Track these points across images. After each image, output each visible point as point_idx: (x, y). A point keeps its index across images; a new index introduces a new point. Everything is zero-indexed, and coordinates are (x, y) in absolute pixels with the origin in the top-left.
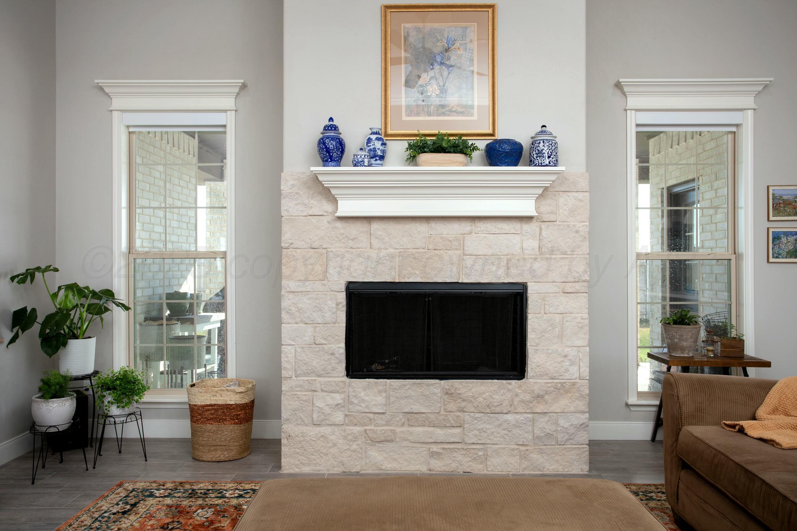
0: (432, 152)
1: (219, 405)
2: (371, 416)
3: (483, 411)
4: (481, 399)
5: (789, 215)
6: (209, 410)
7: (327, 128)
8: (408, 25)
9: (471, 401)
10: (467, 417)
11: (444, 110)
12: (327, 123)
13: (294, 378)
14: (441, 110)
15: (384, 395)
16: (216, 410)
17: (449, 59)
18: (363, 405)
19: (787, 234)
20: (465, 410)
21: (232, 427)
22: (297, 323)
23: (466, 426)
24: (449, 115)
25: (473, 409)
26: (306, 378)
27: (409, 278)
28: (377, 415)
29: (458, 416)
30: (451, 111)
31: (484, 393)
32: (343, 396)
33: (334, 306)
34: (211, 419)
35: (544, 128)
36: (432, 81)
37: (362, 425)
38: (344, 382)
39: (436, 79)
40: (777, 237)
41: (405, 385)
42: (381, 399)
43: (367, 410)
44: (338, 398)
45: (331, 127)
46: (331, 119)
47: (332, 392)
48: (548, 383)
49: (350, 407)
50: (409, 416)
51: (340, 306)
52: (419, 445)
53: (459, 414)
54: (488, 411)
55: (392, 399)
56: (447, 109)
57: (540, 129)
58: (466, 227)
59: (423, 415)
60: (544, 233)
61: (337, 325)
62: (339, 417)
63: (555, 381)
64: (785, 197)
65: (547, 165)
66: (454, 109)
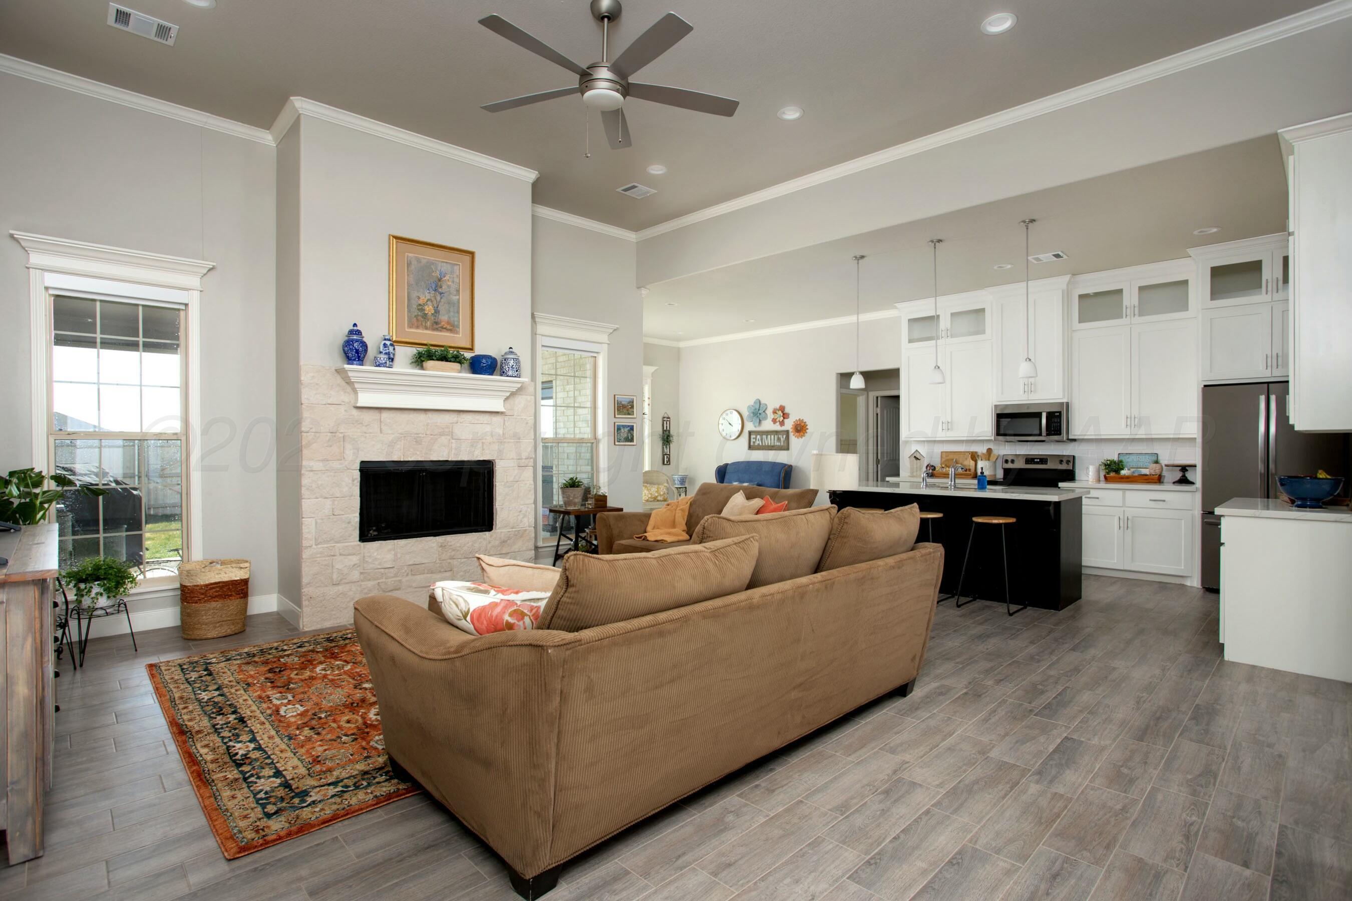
0: (438, 360)
1: (224, 582)
2: (382, 570)
3: (467, 556)
4: (465, 548)
5: (625, 414)
6: (213, 588)
7: (351, 332)
8: (410, 255)
9: (458, 550)
10: (455, 562)
11: (437, 326)
12: (352, 328)
13: (314, 546)
14: (435, 326)
15: (393, 553)
16: (221, 587)
17: (441, 287)
18: (377, 563)
19: (624, 426)
20: (455, 557)
21: (238, 601)
22: (317, 498)
23: (455, 569)
24: (441, 331)
25: (460, 556)
26: (326, 546)
27: (411, 457)
28: (387, 570)
29: (450, 563)
30: (442, 328)
31: (468, 543)
32: (358, 557)
33: (350, 482)
34: (216, 596)
35: (511, 350)
36: (428, 303)
37: (375, 579)
38: (358, 545)
39: (432, 302)
40: (619, 429)
41: (409, 543)
42: (390, 556)
43: (379, 567)
44: (354, 559)
45: (355, 332)
46: (355, 325)
47: (349, 555)
48: (509, 532)
49: (365, 565)
50: (412, 567)
51: (356, 482)
52: (420, 589)
53: (449, 561)
54: (470, 556)
55: (399, 556)
56: (440, 326)
57: (508, 350)
58: (453, 418)
59: (423, 565)
60: (507, 424)
61: (352, 498)
62: (355, 575)
63: (514, 530)
64: (623, 403)
65: (515, 377)
66: (444, 327)
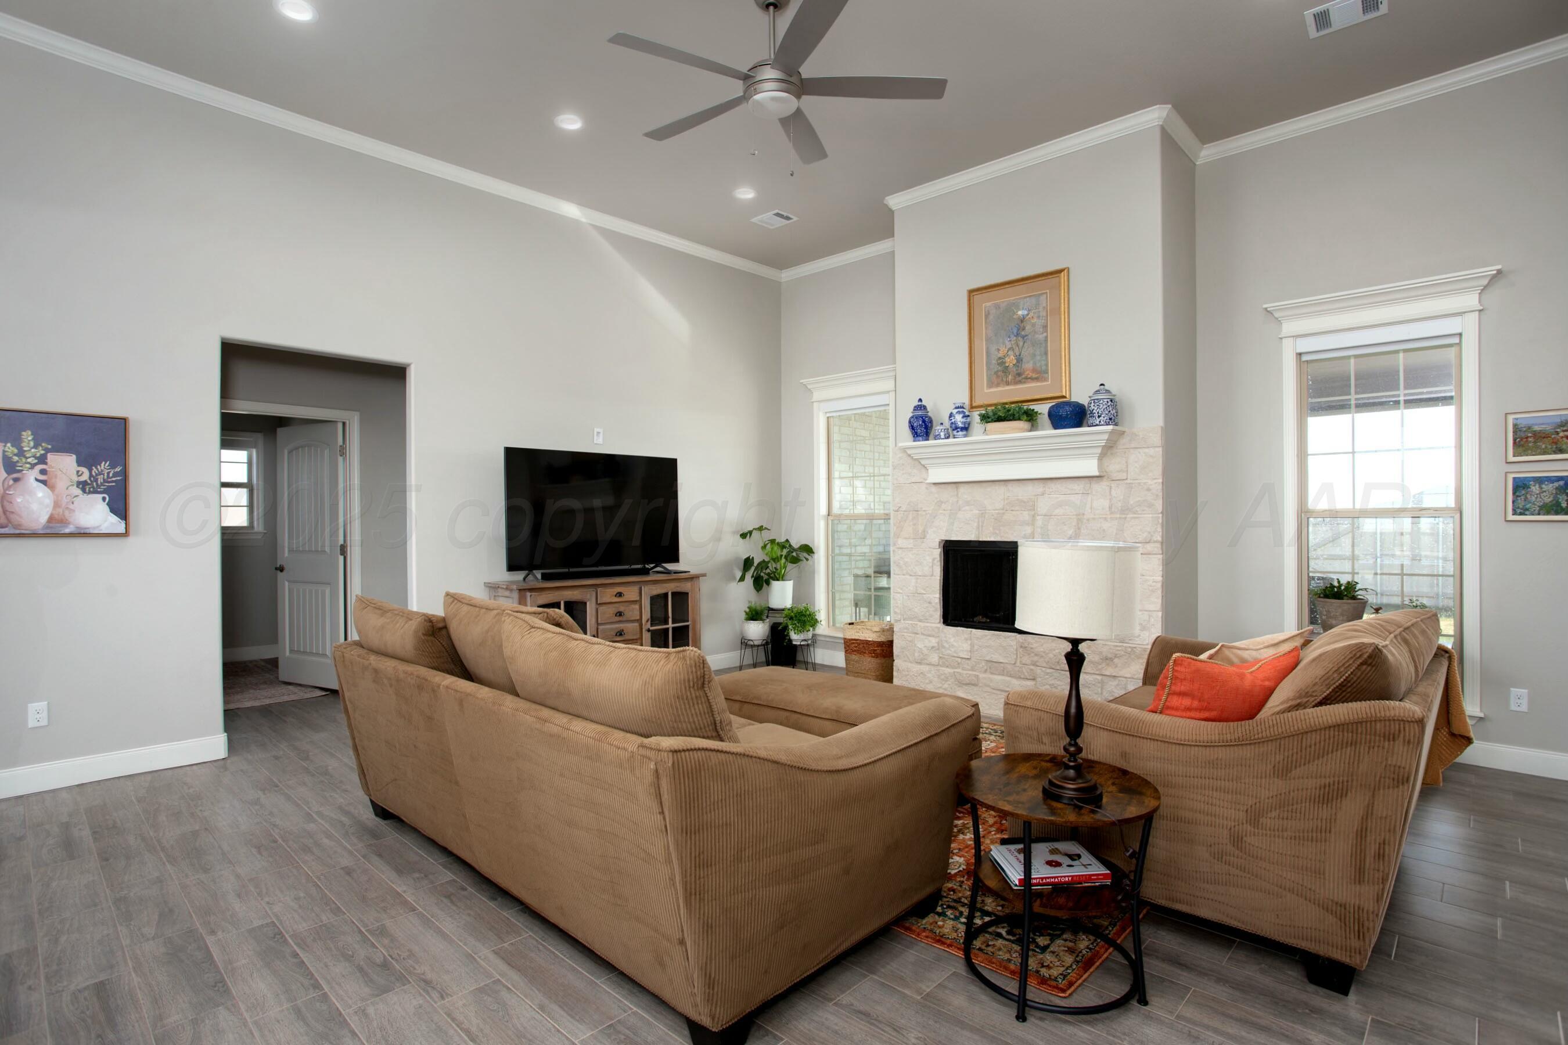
0: (995, 421)
1: (861, 640)
2: (959, 660)
3: (1053, 667)
4: (1051, 655)
6: (853, 643)
7: (917, 408)
8: (988, 304)
9: (1042, 657)
10: (1038, 671)
11: (1020, 378)
12: (917, 403)
13: (902, 621)
14: (1018, 379)
15: (969, 642)
16: (859, 644)
17: (1024, 329)
18: (953, 650)
19: (1540, 481)
20: (1038, 664)
21: (869, 659)
22: (904, 575)
23: (1039, 679)
24: (1025, 382)
25: (1044, 665)
26: (911, 622)
27: (990, 537)
28: (964, 660)
29: (1031, 670)
30: (1026, 378)
31: (1054, 650)
32: (937, 640)
33: (931, 561)
34: (855, 651)
35: (1102, 387)
36: (1009, 353)
37: (953, 667)
38: (938, 628)
39: (1013, 350)
40: (1520, 486)
41: (986, 636)
42: (966, 646)
43: (955, 655)
44: (933, 642)
45: (920, 407)
46: (920, 400)
47: (929, 636)
48: (1117, 646)
49: (943, 650)
50: (990, 664)
51: (935, 562)
52: (999, 692)
53: (1032, 667)
54: (1058, 668)
55: (976, 647)
56: (1023, 376)
57: (1098, 388)
58: (1039, 488)
59: (1002, 665)
60: (1114, 493)
61: (933, 578)
62: (934, 658)
63: (1125, 645)
64: (1536, 428)
65: (1097, 425)
66: (1029, 376)
